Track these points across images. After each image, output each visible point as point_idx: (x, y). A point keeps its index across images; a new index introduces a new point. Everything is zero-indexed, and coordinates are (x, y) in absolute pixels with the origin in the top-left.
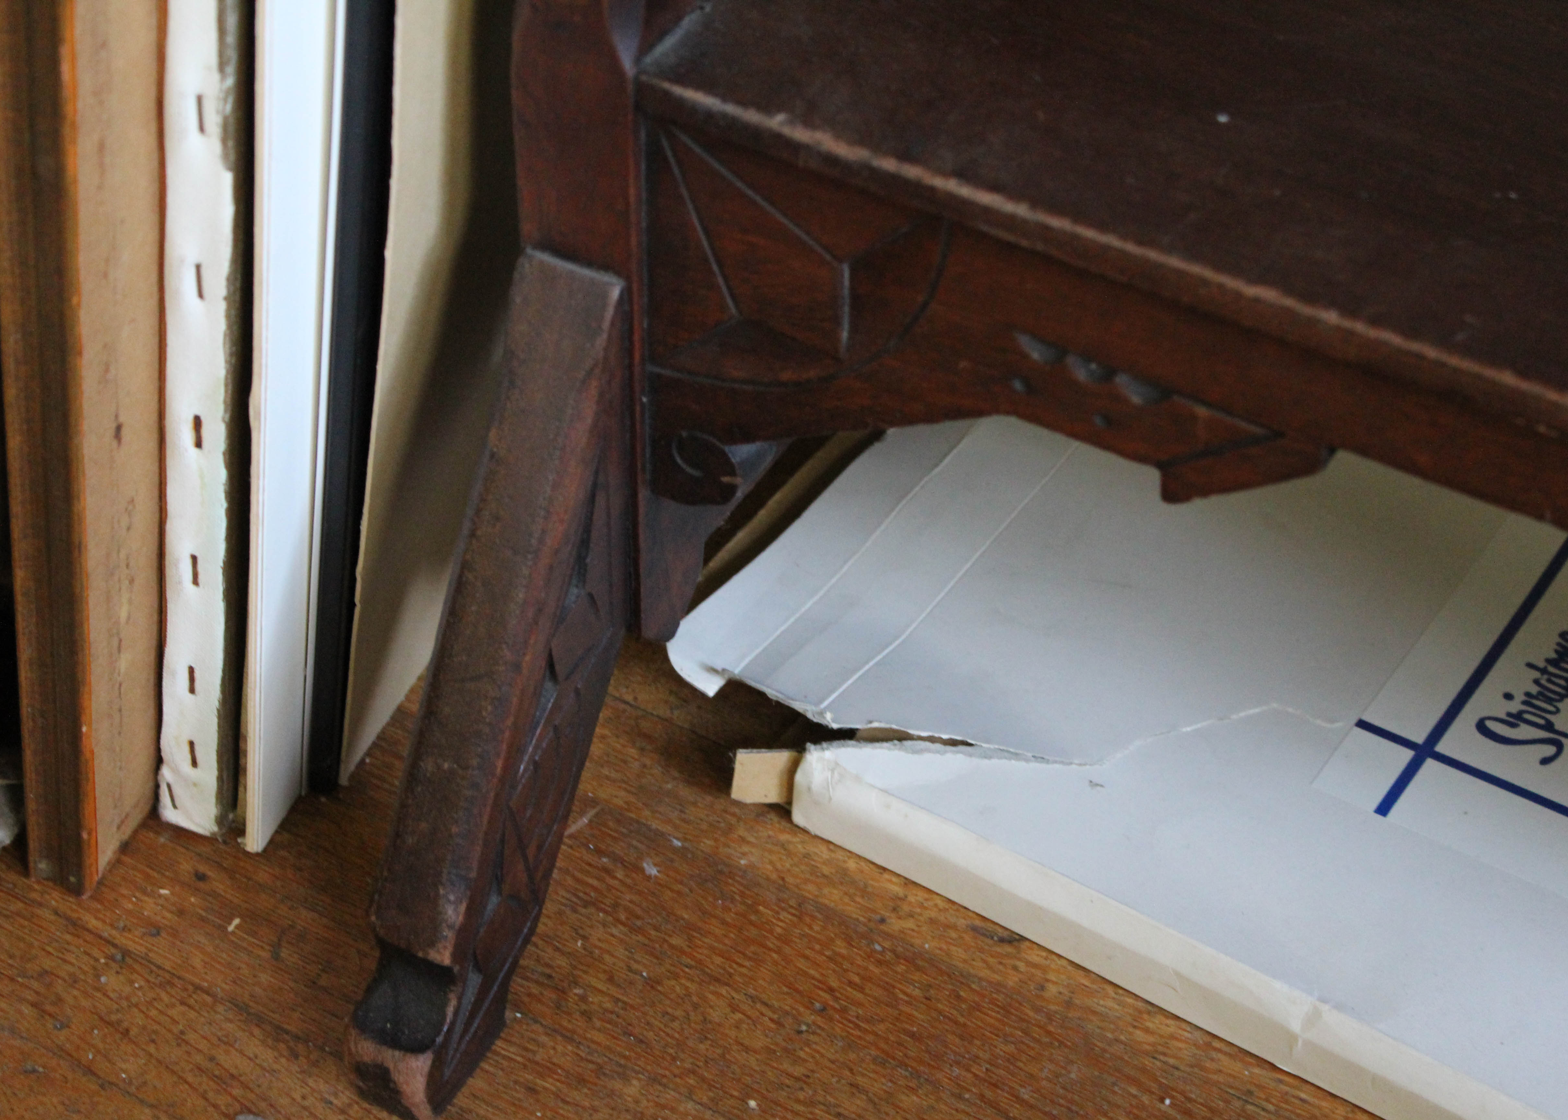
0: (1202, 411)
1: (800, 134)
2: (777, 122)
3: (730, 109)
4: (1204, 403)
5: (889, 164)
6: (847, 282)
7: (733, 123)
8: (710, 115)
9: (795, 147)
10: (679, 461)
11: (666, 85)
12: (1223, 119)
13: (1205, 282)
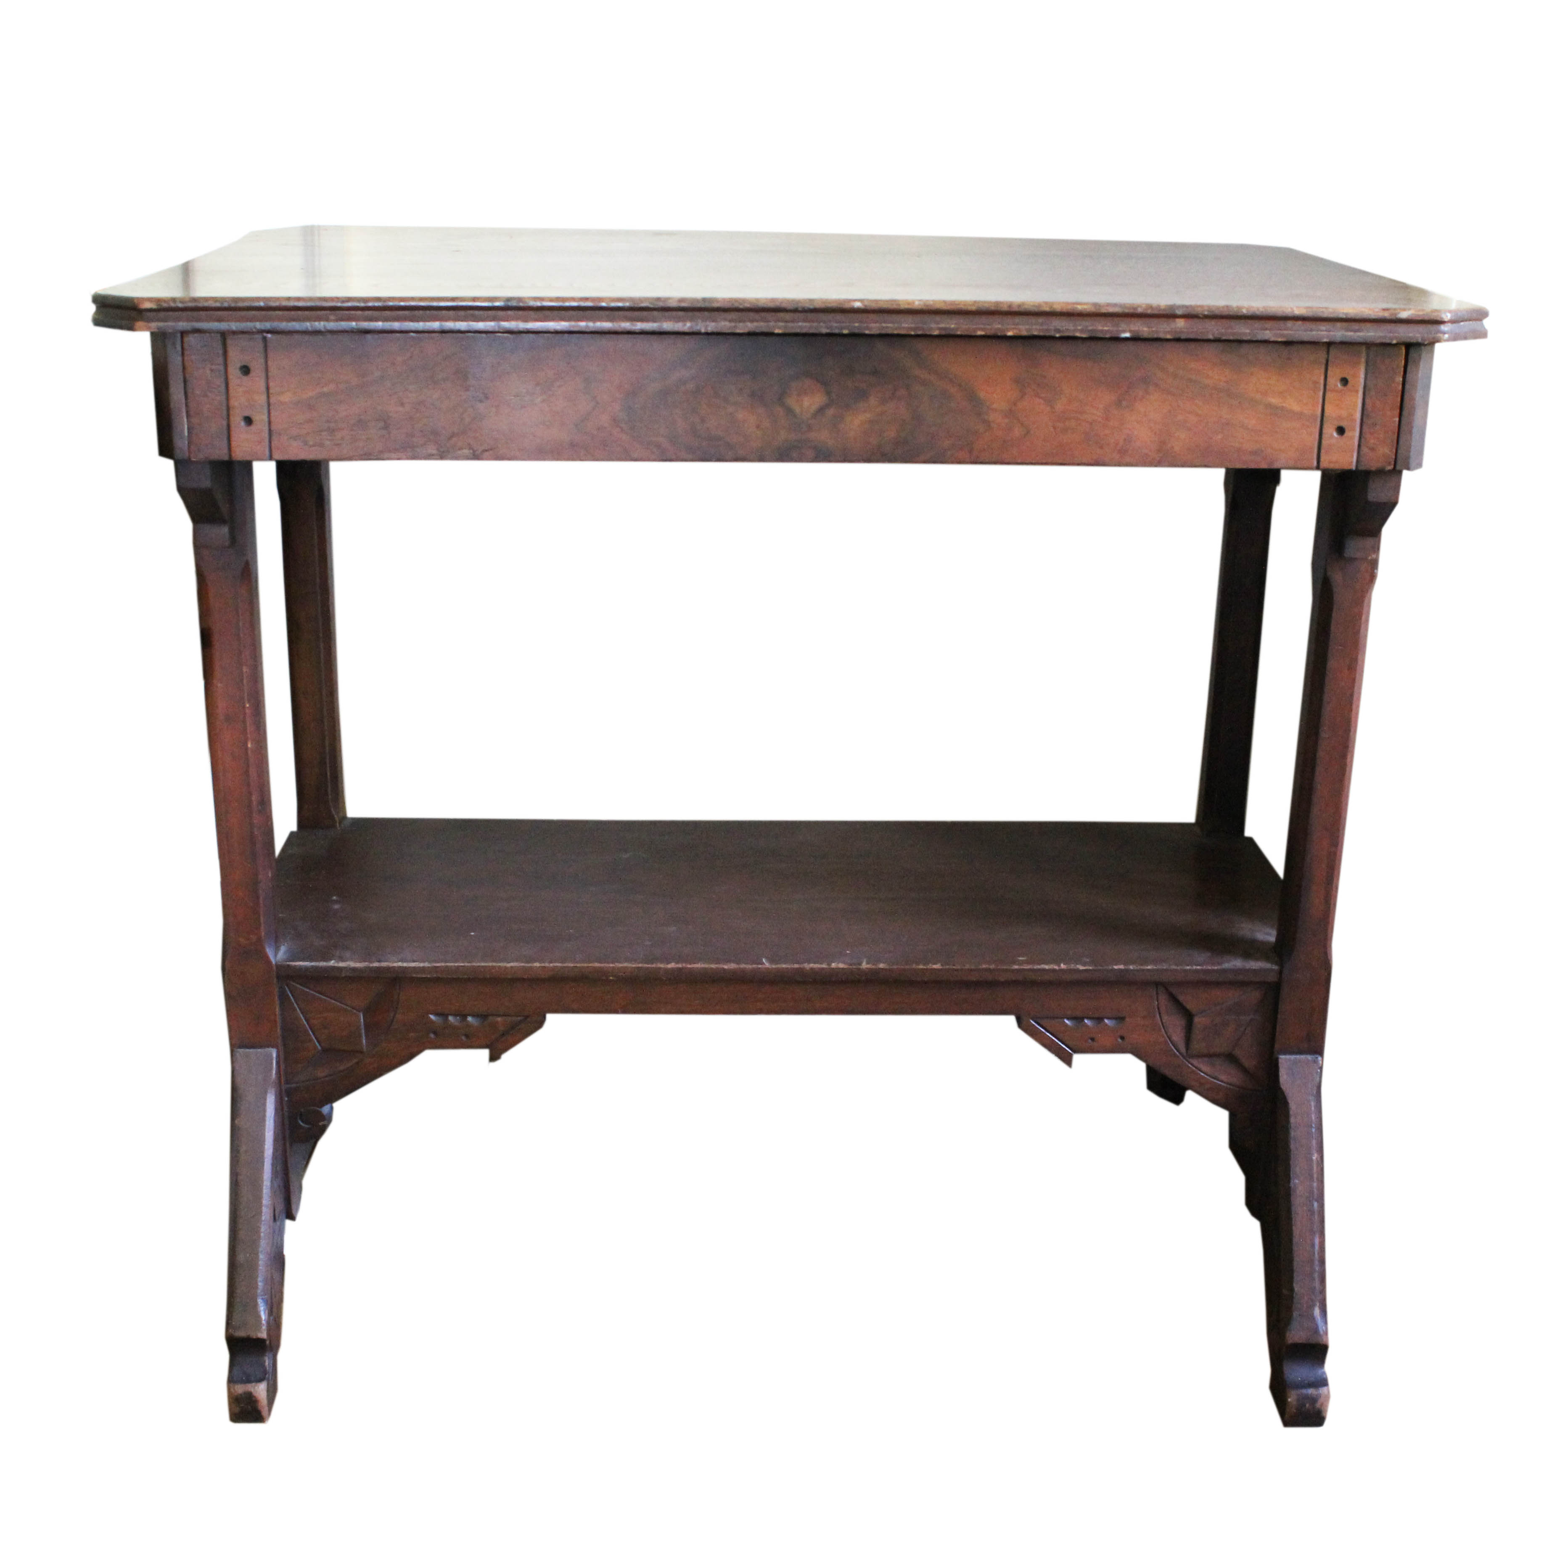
0: (499, 1019)
1: (341, 964)
2: (332, 963)
3: (313, 964)
4: (499, 1016)
5: (376, 964)
6: (362, 1020)
7: (316, 968)
8: (307, 969)
9: (340, 969)
10: (301, 1124)
11: (288, 963)
12: (473, 934)
13: (494, 967)
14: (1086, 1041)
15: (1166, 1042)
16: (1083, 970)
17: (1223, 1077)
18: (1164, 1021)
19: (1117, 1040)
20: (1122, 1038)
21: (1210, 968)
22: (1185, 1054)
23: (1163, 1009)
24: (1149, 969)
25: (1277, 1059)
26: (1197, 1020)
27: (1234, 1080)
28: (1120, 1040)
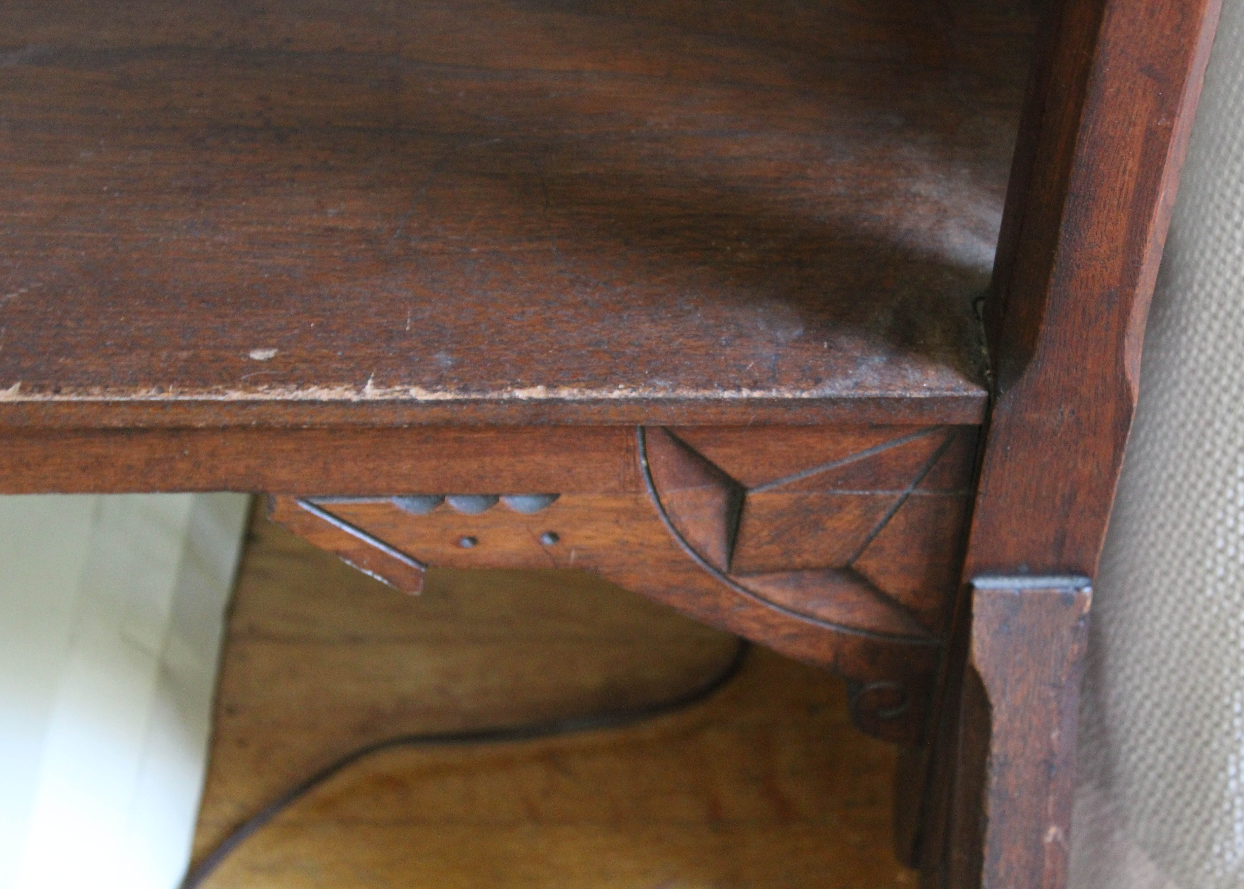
14: (457, 544)
15: (671, 545)
16: (427, 402)
17: (825, 612)
18: (664, 501)
19: (541, 543)
20: (554, 536)
21: (788, 395)
22: (724, 569)
23: (660, 473)
24: (616, 400)
25: (970, 588)
26: (755, 497)
27: (859, 617)
28: (547, 540)
